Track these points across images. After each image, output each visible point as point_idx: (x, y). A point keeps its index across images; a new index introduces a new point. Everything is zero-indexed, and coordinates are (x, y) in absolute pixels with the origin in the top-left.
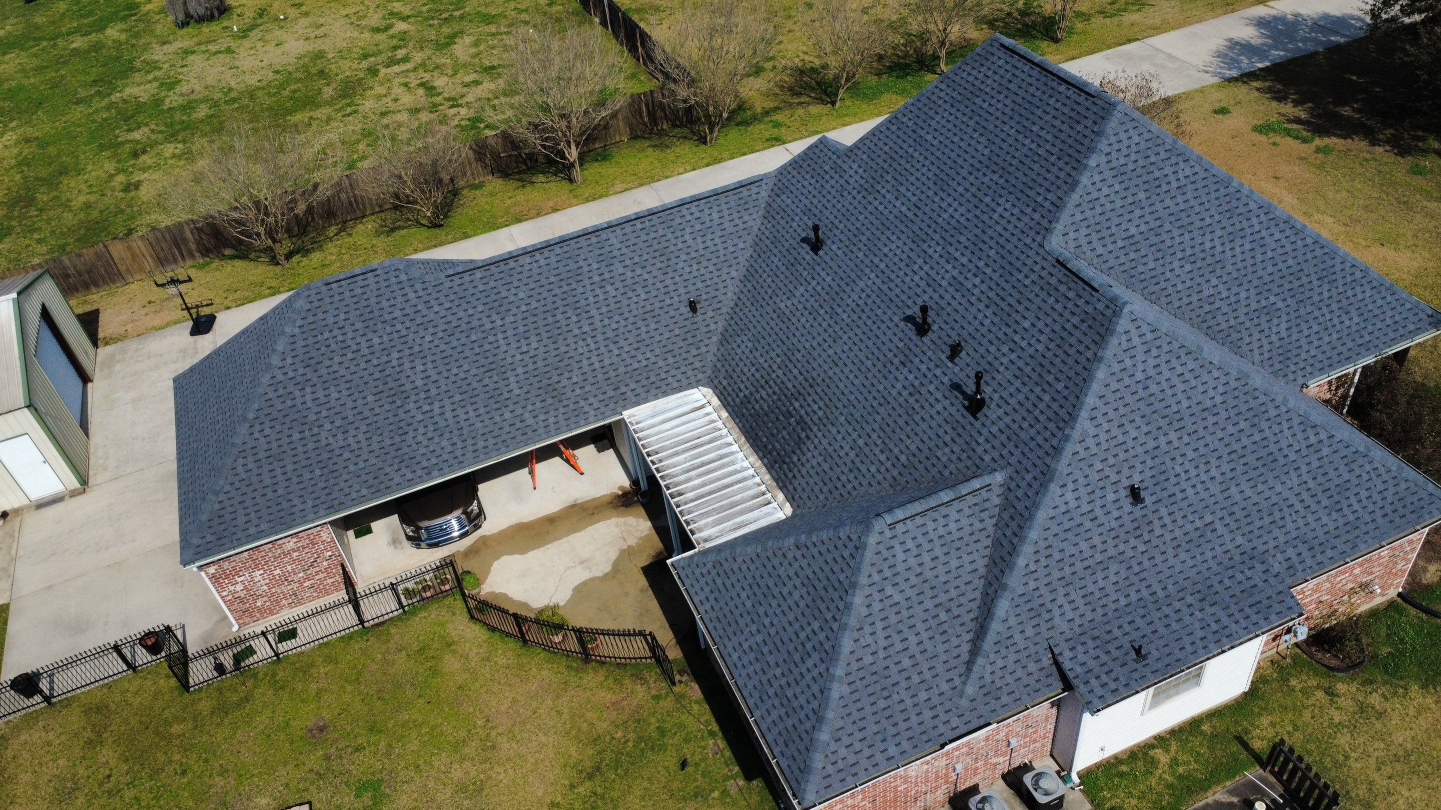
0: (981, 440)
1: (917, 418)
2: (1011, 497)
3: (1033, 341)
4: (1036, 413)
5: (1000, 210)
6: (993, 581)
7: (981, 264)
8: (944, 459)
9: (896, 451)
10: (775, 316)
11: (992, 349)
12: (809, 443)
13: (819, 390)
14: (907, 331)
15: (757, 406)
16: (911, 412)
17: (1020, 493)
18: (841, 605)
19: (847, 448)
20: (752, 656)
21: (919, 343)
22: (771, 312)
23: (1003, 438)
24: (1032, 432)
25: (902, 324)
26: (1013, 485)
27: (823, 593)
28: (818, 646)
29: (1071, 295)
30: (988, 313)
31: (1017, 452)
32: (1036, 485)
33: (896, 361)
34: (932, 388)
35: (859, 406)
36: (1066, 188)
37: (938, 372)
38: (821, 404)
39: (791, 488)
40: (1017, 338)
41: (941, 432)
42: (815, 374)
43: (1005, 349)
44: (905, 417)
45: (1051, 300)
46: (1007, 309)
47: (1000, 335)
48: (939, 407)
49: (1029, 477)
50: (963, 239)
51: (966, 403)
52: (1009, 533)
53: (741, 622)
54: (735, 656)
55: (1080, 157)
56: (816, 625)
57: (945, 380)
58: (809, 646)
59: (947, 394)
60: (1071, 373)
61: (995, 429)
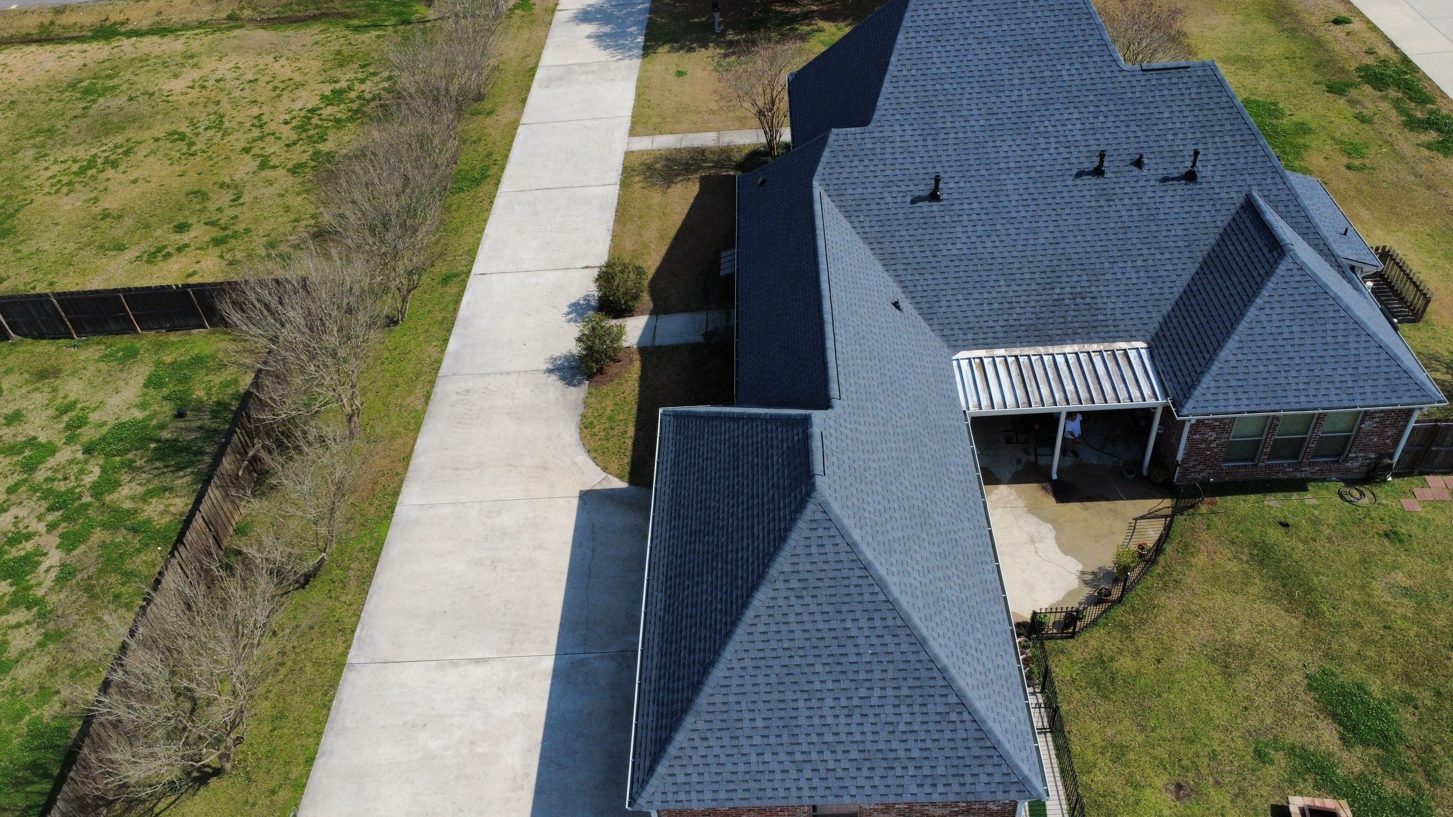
0: (1217, 190)
1: (1161, 216)
2: (1272, 198)
3: (1182, 120)
4: (1231, 150)
5: (1064, 72)
6: (1316, 242)
7: (1091, 109)
8: (1208, 219)
9: (1171, 244)
10: (957, 263)
11: (1162, 143)
12: (1099, 300)
13: (1064, 268)
14: (1088, 182)
15: (1023, 322)
16: (1152, 218)
17: (1275, 192)
18: (1331, 302)
19: (1134, 275)
20: (1314, 385)
21: (1106, 181)
22: (949, 263)
23: (1229, 178)
24: (1242, 160)
25: (1078, 182)
26: (1266, 193)
27: (1311, 310)
28: (1346, 333)
29: (1174, 80)
30: (1133, 128)
31: (1246, 177)
32: (1278, 180)
33: (1102, 203)
34: (1149, 194)
35: (1111, 247)
36: (1097, 32)
37: (1142, 183)
38: (1079, 272)
39: (1122, 334)
40: (1170, 126)
41: (1187, 209)
42: (1047, 263)
43: (1170, 137)
44: (1152, 223)
45: (1166, 92)
46: (1143, 117)
47: (1157, 133)
48: (1168, 199)
49: (1269, 181)
50: (1058, 106)
51: (1183, 182)
52: (1294, 214)
53: (1282, 381)
54: (1303, 399)
55: (1086, 11)
56: (1330, 327)
57: (1152, 183)
58: (1341, 339)
59: (1164, 188)
60: (1226, 116)
61: (1218, 179)
